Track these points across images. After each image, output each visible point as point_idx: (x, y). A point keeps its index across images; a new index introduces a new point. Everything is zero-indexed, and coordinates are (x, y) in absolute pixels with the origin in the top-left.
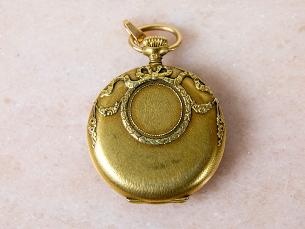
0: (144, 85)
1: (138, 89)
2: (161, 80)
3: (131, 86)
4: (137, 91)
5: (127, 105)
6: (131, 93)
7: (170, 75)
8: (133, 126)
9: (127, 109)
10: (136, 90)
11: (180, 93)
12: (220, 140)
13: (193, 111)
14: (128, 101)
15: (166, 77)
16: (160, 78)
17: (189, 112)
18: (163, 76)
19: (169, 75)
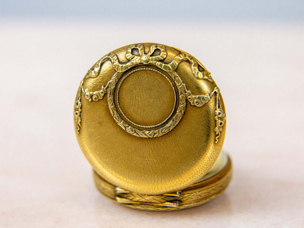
0: (134, 69)
1: (127, 73)
2: (152, 65)
3: (118, 70)
4: (126, 75)
5: (115, 91)
6: (119, 77)
7: (164, 59)
8: (120, 114)
9: (114, 95)
11: (174, 81)
12: (218, 137)
13: (188, 103)
14: (116, 86)
16: (151, 62)
17: (183, 104)
18: (155, 60)
19: (162, 59)
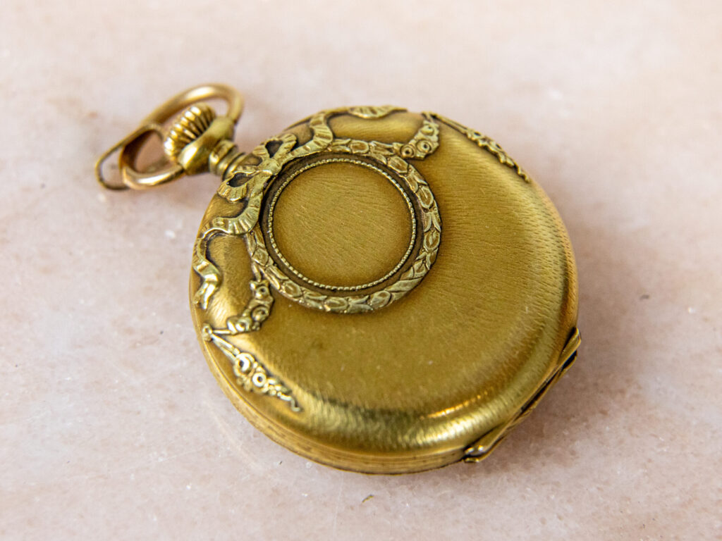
0: (268, 202)
1: (264, 220)
2: (289, 165)
4: (267, 225)
5: (278, 267)
6: (261, 239)
7: (297, 141)
8: (332, 294)
9: (287, 275)
10: (264, 225)
13: (413, 162)
14: (272, 258)
15: (292, 150)
16: (285, 161)
17: (408, 169)
18: (287, 153)
19: (294, 143)
